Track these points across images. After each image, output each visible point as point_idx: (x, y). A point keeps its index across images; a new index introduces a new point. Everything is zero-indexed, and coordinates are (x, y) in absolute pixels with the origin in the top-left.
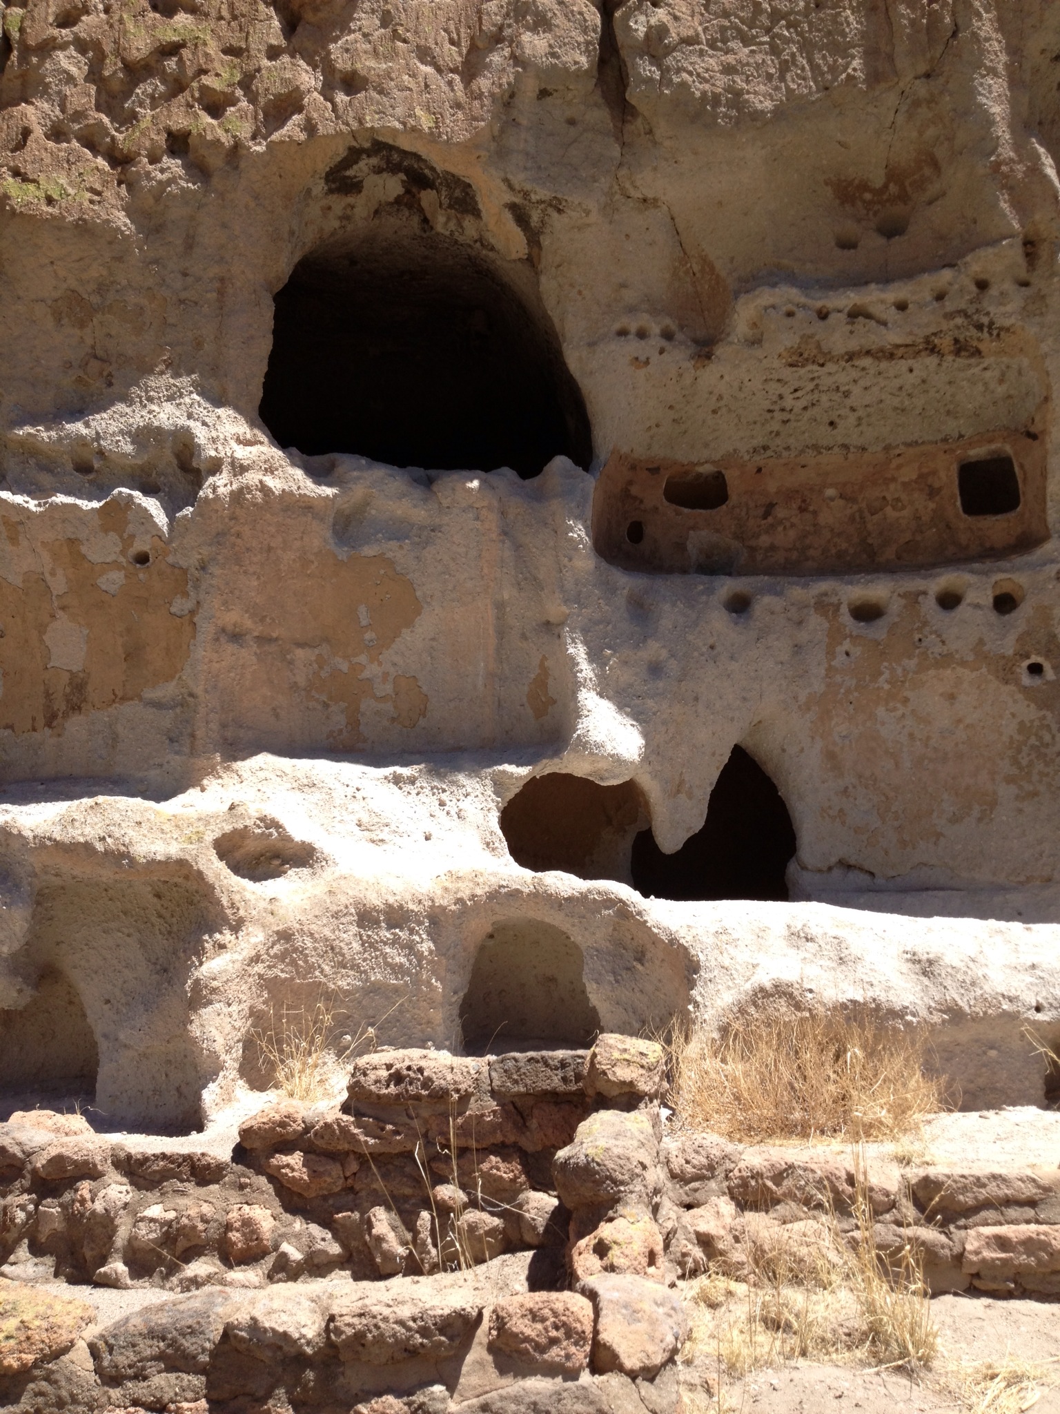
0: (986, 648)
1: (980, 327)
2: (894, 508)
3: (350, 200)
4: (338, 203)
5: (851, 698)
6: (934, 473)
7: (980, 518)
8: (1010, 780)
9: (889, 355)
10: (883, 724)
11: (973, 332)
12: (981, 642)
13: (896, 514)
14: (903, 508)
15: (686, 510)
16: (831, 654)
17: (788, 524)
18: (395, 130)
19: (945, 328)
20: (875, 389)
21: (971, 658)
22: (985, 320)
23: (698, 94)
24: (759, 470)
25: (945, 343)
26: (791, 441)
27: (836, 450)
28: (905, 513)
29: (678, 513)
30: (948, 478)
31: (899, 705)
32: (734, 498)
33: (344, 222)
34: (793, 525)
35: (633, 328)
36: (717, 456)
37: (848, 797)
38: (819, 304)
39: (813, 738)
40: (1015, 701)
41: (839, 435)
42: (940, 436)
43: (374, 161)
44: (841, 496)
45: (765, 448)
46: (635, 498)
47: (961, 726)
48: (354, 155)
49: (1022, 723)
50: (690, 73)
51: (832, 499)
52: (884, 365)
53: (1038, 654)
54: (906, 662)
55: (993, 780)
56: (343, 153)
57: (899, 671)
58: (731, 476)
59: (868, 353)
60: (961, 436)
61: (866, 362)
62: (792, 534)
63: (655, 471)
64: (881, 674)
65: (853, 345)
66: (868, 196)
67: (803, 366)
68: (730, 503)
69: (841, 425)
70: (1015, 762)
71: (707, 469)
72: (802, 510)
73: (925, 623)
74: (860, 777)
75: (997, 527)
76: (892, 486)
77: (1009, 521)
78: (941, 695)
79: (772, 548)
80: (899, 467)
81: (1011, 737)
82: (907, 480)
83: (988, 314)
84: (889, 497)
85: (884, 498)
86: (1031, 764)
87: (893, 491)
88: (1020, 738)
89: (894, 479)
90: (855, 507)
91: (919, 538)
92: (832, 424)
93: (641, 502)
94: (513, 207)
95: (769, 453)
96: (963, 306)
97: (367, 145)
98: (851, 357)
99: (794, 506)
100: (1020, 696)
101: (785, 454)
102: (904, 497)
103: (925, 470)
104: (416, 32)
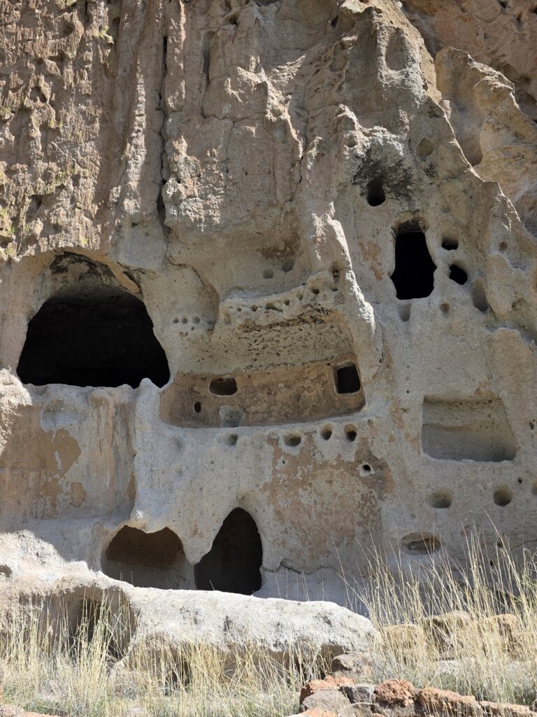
0: (342, 459)
1: (319, 311)
2: (308, 391)
3: (64, 274)
4: (60, 277)
5: (286, 484)
6: (323, 374)
7: (344, 394)
8: (360, 524)
9: (287, 324)
10: (302, 496)
11: (316, 313)
12: (340, 456)
13: (309, 394)
14: (312, 391)
15: (219, 396)
16: (275, 462)
17: (263, 401)
18: (71, 248)
19: (304, 312)
20: (289, 338)
21: (335, 463)
22: (319, 307)
23: (193, 220)
24: (250, 377)
25: (307, 318)
26: (262, 363)
27: (282, 366)
28: (313, 393)
29: (215, 398)
30: (330, 377)
31: (308, 487)
32: (239, 390)
33: (65, 284)
34: (265, 401)
35: (180, 318)
36: (231, 372)
37: (287, 533)
38: (253, 304)
39: (269, 504)
40: (358, 485)
41: (282, 359)
42: (324, 358)
43: (68, 259)
44: (285, 387)
45: (251, 366)
46: (196, 392)
47: (337, 497)
48: (59, 258)
49: (362, 495)
50: (190, 211)
51: (282, 388)
52: (287, 329)
53: (366, 461)
54: (308, 466)
55: (353, 523)
56: (53, 259)
57: (306, 470)
58: (238, 380)
59: (277, 324)
60: (333, 357)
61: (279, 328)
62: (265, 405)
63: (204, 379)
64: (297, 472)
65: (270, 321)
66: (278, 254)
67: (251, 332)
68: (238, 392)
69: (282, 354)
70: (361, 515)
71: (228, 376)
72: (269, 394)
73: (315, 447)
74: (293, 523)
75: (350, 398)
76: (307, 381)
77: (356, 396)
78: (326, 482)
79: (257, 412)
80: (309, 372)
81: (359, 502)
82: (313, 378)
83: (320, 305)
84: (306, 387)
85: (303, 387)
86: (368, 516)
87: (307, 383)
88: (363, 502)
89: (307, 378)
90: (292, 392)
91: (319, 405)
92: (278, 354)
93: (199, 393)
94: (125, 273)
95: (253, 368)
96: (309, 302)
97: (63, 254)
98: (271, 326)
99: (266, 392)
100: (360, 482)
101: (260, 368)
102: (312, 386)
103: (320, 373)
104: (84, 204)
